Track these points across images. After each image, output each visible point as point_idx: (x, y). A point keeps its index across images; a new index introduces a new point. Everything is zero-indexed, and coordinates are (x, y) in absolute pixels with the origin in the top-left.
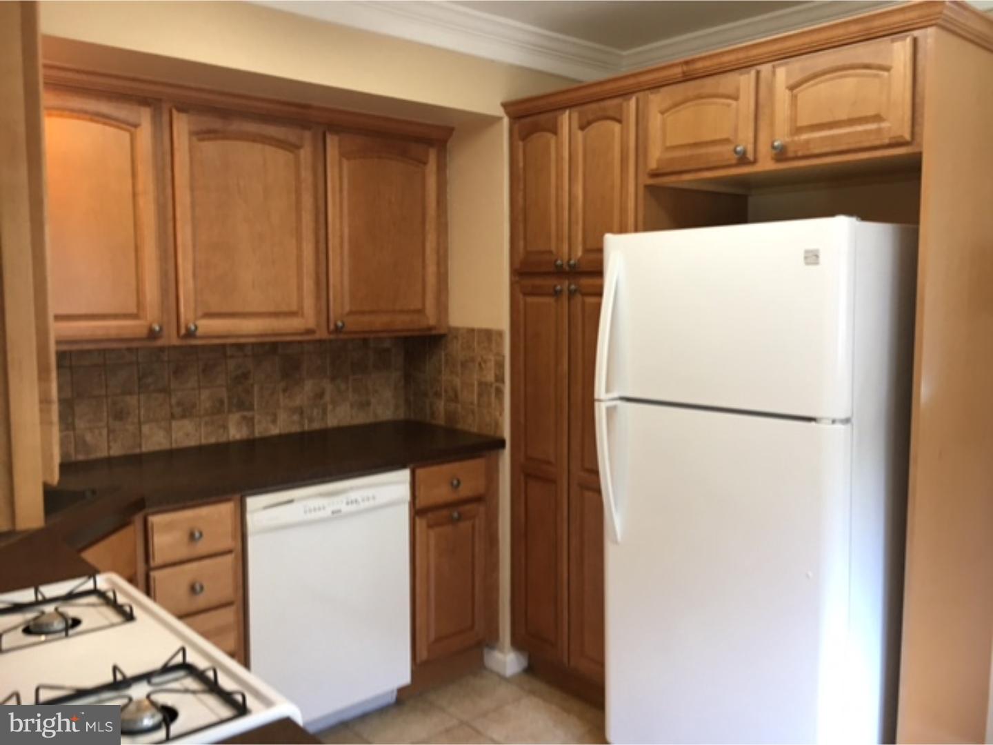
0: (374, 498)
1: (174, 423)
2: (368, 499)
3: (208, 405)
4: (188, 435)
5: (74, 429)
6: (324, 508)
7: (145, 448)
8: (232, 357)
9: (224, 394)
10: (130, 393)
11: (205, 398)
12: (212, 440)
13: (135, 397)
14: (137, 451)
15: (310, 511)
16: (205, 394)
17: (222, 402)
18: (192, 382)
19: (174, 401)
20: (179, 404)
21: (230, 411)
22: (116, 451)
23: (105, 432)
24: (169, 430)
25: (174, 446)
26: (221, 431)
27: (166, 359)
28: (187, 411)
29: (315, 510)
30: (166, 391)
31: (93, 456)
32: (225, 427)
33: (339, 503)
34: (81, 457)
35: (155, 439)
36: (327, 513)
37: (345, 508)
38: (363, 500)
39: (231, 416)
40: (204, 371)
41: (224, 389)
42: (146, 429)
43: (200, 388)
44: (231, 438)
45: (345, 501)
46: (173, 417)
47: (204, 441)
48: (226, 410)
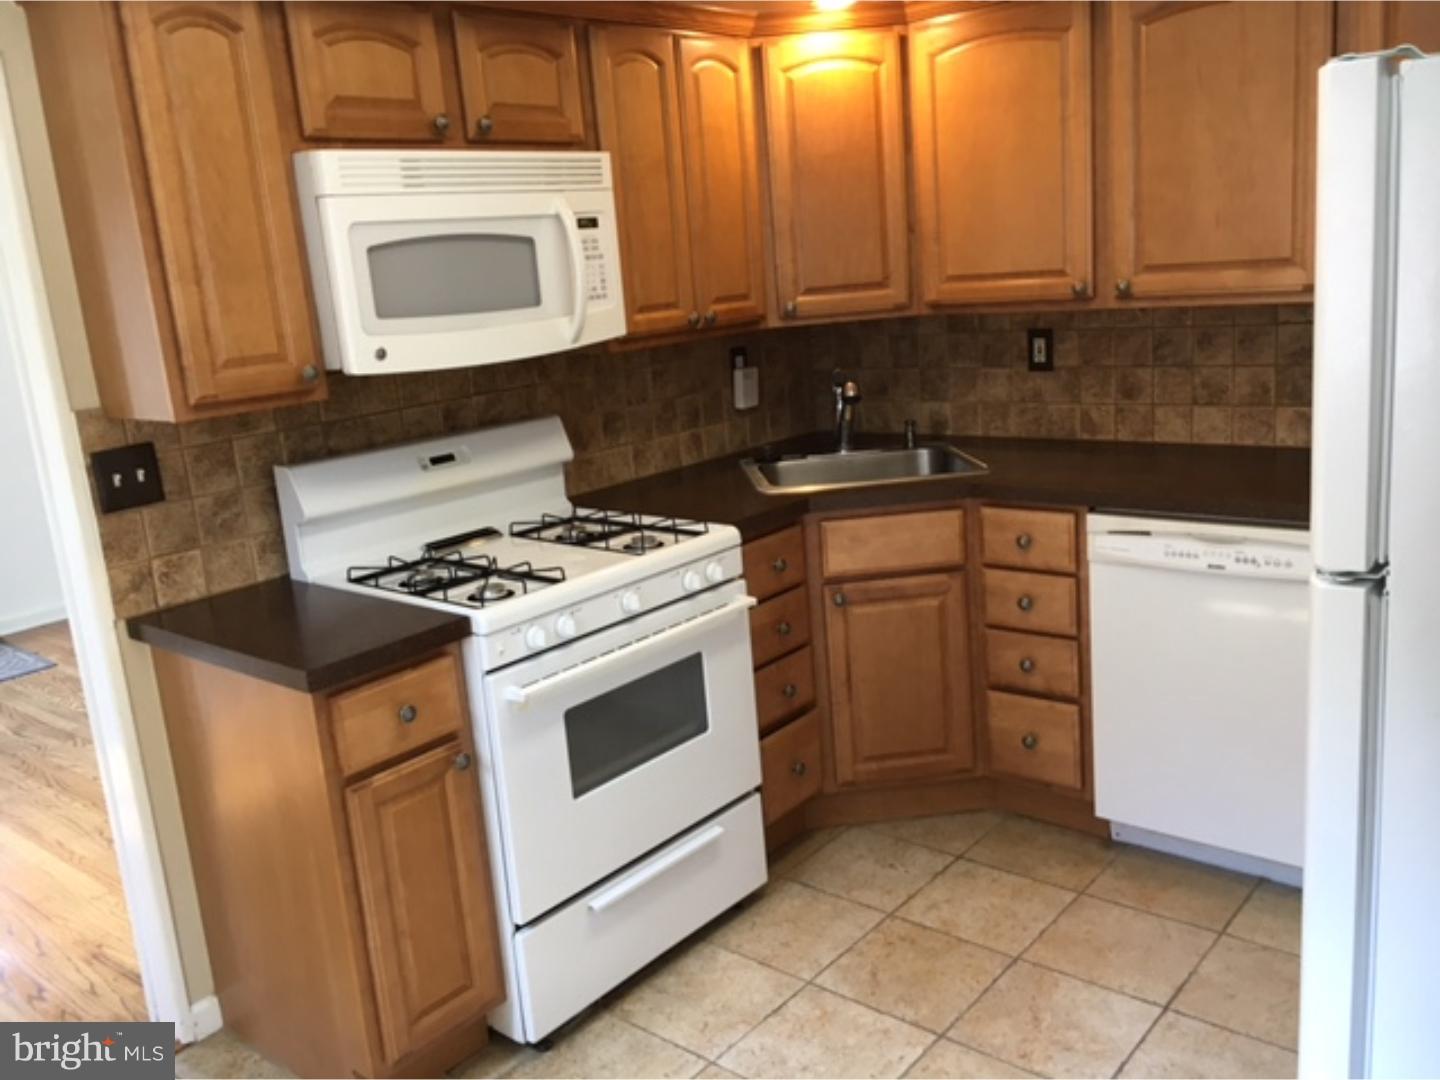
0: (1289, 565)
1: (1197, 410)
2: (1277, 564)
3: (1246, 390)
4: (1214, 429)
5: (1079, 402)
6: (1196, 556)
7: (1161, 437)
8: (1286, 323)
9: (1270, 377)
10: (1142, 365)
11: (1240, 382)
12: (1249, 442)
13: (1149, 370)
14: (1149, 439)
15: (1174, 554)
16: (1243, 374)
17: (1266, 391)
18: (1224, 358)
19: (1197, 380)
20: (1205, 385)
21: (1279, 404)
22: (1124, 436)
23: (1112, 409)
24: (1189, 417)
25: (1196, 441)
26: (1264, 430)
27: (1189, 323)
28: (1215, 396)
29: (1181, 555)
30: (1188, 366)
31: (1100, 437)
32: (1271, 427)
33: (1224, 556)
34: (1086, 436)
35: (1172, 429)
36: (1201, 564)
37: (1232, 567)
38: (1267, 563)
39: (1280, 409)
40: (1242, 342)
41: (1271, 371)
42: (1160, 413)
43: (1234, 366)
44: (1278, 443)
45: (1234, 556)
46: (1195, 402)
47: (1237, 441)
48: (1273, 401)
